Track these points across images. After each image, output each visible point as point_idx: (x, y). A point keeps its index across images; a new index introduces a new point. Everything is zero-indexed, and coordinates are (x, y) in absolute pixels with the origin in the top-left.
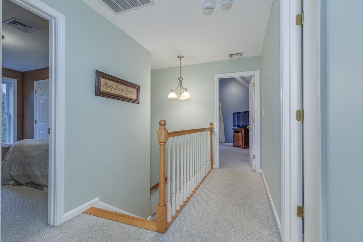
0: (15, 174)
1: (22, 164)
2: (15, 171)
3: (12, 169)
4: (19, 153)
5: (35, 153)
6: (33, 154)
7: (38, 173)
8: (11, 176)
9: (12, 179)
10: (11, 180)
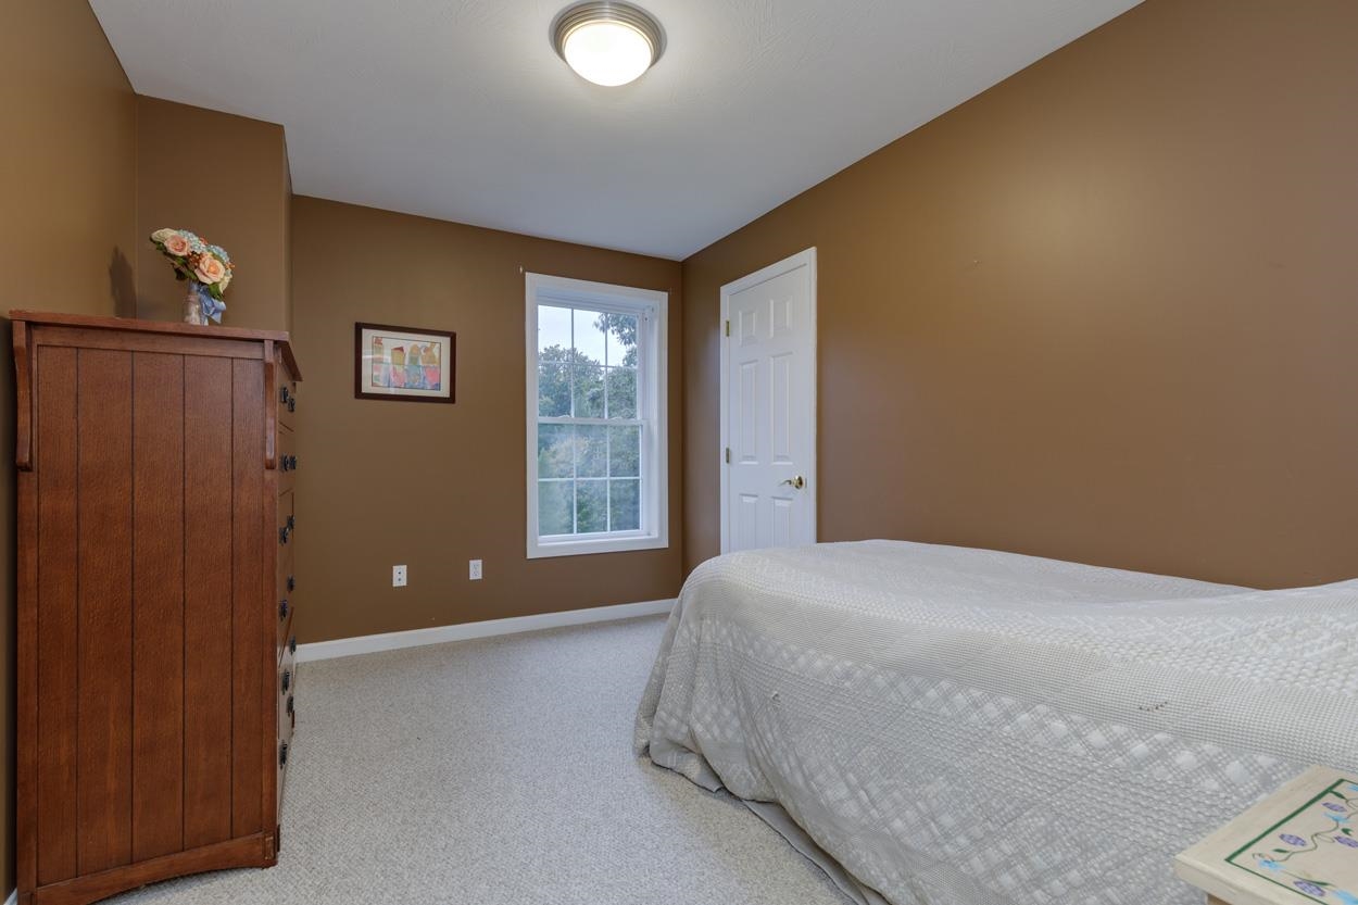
0: (709, 736)
1: (739, 693)
2: (708, 718)
3: (697, 708)
4: (724, 632)
5: (819, 663)
6: (802, 660)
7: (841, 801)
8: (692, 735)
9: (691, 746)
10: (691, 751)
